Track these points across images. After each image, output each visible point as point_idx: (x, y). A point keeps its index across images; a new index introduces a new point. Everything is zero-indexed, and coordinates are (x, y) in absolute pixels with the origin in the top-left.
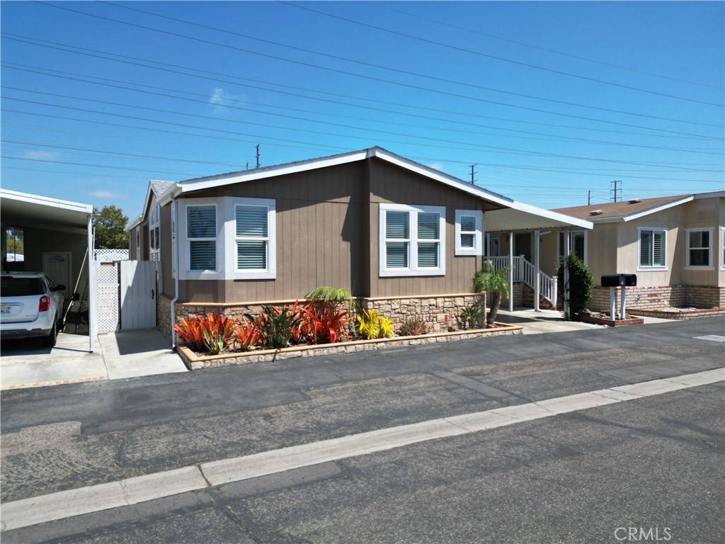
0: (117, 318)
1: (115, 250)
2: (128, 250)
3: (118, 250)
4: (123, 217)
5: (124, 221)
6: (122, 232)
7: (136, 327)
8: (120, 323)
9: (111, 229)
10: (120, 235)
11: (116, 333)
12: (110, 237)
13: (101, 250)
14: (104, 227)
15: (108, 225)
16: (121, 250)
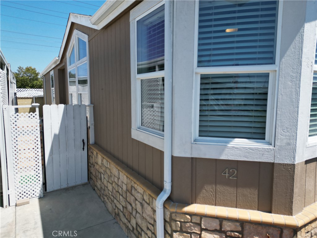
0: (41, 179)
1: (33, 89)
2: (42, 90)
3: (36, 89)
4: (37, 72)
5: (37, 74)
6: (37, 79)
7: (64, 186)
8: (45, 184)
9: (31, 78)
10: (36, 82)
11: (40, 198)
12: (30, 82)
13: (26, 89)
14: (27, 77)
15: (29, 76)
16: (38, 90)
